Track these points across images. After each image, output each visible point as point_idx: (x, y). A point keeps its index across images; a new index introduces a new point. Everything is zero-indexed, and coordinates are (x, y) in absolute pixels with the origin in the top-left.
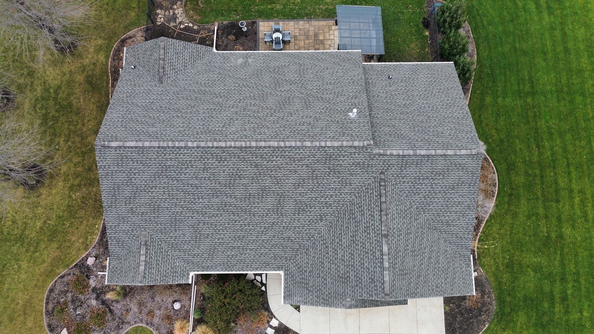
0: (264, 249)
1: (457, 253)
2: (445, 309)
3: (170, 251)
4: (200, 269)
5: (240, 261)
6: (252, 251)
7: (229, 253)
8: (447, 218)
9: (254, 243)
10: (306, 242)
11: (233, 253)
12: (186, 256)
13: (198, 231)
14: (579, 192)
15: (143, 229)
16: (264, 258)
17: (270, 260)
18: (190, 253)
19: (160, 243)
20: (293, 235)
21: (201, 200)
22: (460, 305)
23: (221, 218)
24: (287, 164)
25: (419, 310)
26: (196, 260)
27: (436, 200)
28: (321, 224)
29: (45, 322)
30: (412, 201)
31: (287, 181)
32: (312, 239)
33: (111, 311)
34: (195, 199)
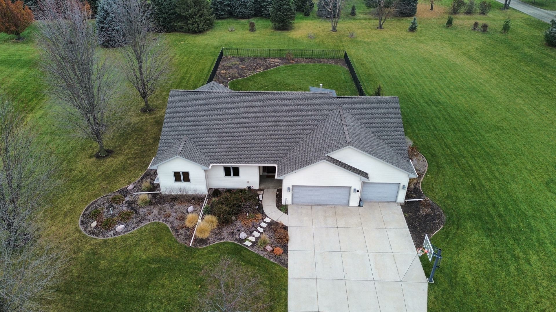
0: (265, 150)
1: (399, 153)
2: (405, 215)
3: (200, 149)
4: (218, 162)
5: (247, 157)
6: (256, 151)
7: (240, 152)
8: (386, 132)
9: (258, 146)
10: (293, 146)
11: (243, 152)
12: (210, 153)
13: (221, 137)
14: (486, 168)
15: (185, 135)
16: (264, 155)
17: (268, 157)
18: (213, 151)
19: (194, 144)
20: (285, 141)
21: (226, 120)
22: (417, 214)
23: (238, 130)
24: (282, 101)
25: (384, 215)
26: (217, 155)
27: (376, 121)
28: (303, 135)
29: (80, 219)
30: (361, 122)
31: (281, 110)
32: (297, 143)
33: (137, 213)
34: (223, 119)
